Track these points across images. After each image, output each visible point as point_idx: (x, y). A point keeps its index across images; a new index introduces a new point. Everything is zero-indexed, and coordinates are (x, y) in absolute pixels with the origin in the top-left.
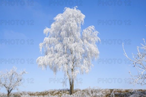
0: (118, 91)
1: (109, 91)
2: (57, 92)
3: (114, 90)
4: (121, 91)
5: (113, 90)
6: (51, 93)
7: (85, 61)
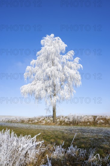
0: (102, 118)
1: (92, 118)
2: (43, 118)
3: (98, 117)
4: (106, 118)
5: (96, 116)
6: (38, 119)
7: (66, 87)
